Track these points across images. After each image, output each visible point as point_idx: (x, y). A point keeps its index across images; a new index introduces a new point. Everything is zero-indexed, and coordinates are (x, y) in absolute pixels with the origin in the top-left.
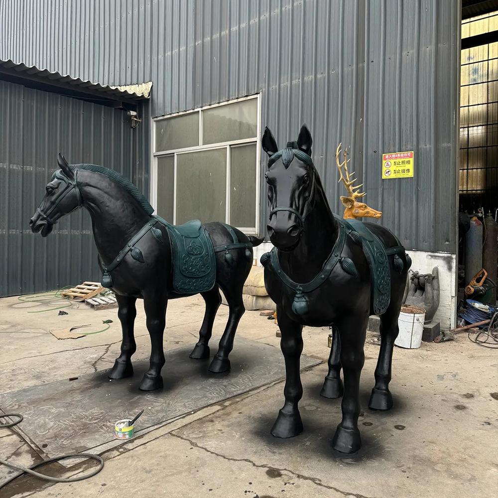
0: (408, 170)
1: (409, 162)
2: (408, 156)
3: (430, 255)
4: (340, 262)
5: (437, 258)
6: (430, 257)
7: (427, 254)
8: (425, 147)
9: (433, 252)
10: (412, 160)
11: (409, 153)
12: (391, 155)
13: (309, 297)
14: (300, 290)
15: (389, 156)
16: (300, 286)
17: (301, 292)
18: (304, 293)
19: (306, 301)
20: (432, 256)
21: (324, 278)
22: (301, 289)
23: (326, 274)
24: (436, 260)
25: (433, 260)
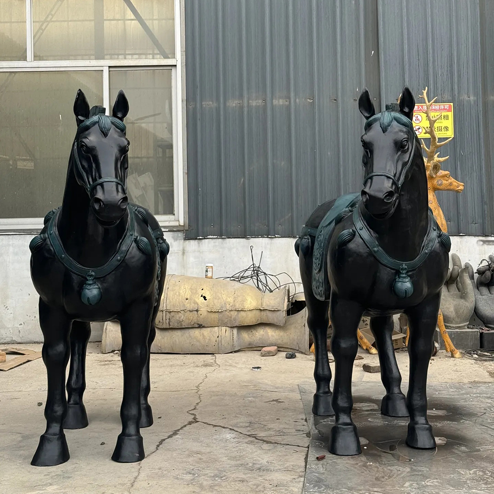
0: (446, 128)
1: (446, 117)
2: (446, 109)
3: (482, 241)
4: (136, 241)
5: (491, 243)
6: (482, 243)
7: (477, 238)
8: (467, 98)
9: (486, 236)
10: (451, 115)
11: (447, 105)
12: (422, 107)
13: (102, 283)
14: (91, 276)
15: (419, 108)
16: (93, 271)
17: (92, 278)
18: (97, 279)
19: (99, 288)
20: (484, 242)
21: (120, 260)
22: (93, 273)
23: (122, 255)
24: (490, 246)
25: (486, 246)
